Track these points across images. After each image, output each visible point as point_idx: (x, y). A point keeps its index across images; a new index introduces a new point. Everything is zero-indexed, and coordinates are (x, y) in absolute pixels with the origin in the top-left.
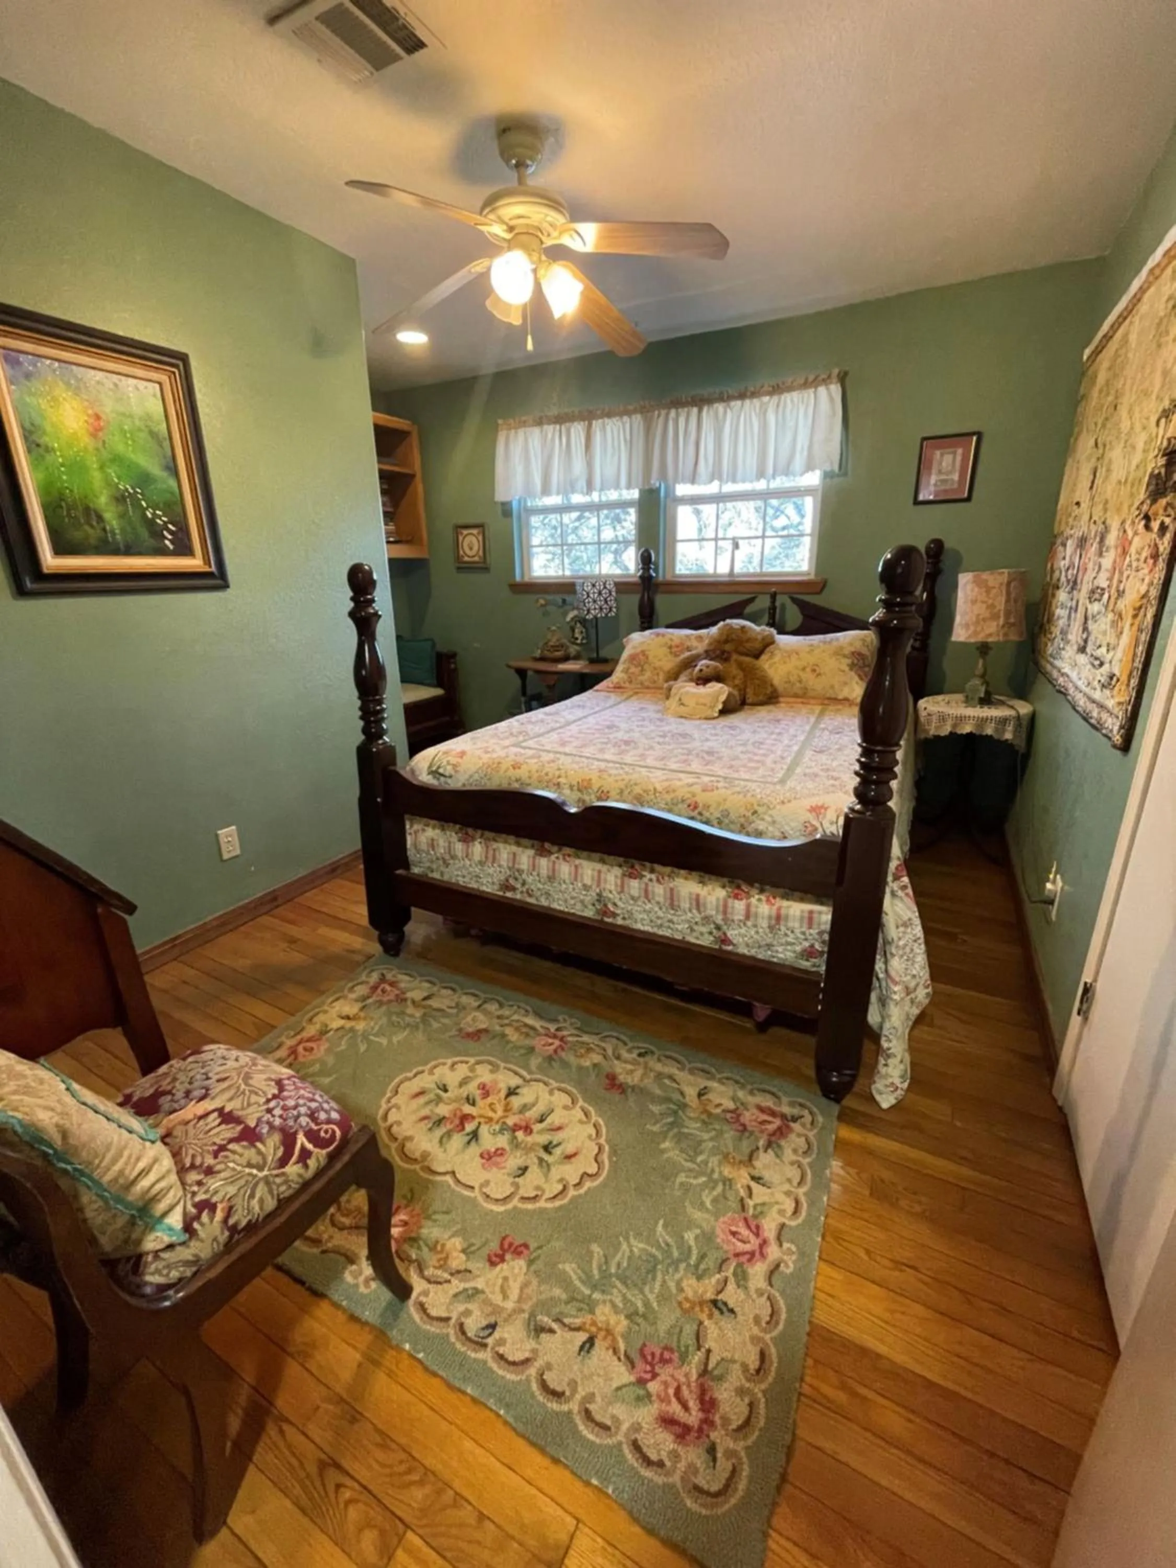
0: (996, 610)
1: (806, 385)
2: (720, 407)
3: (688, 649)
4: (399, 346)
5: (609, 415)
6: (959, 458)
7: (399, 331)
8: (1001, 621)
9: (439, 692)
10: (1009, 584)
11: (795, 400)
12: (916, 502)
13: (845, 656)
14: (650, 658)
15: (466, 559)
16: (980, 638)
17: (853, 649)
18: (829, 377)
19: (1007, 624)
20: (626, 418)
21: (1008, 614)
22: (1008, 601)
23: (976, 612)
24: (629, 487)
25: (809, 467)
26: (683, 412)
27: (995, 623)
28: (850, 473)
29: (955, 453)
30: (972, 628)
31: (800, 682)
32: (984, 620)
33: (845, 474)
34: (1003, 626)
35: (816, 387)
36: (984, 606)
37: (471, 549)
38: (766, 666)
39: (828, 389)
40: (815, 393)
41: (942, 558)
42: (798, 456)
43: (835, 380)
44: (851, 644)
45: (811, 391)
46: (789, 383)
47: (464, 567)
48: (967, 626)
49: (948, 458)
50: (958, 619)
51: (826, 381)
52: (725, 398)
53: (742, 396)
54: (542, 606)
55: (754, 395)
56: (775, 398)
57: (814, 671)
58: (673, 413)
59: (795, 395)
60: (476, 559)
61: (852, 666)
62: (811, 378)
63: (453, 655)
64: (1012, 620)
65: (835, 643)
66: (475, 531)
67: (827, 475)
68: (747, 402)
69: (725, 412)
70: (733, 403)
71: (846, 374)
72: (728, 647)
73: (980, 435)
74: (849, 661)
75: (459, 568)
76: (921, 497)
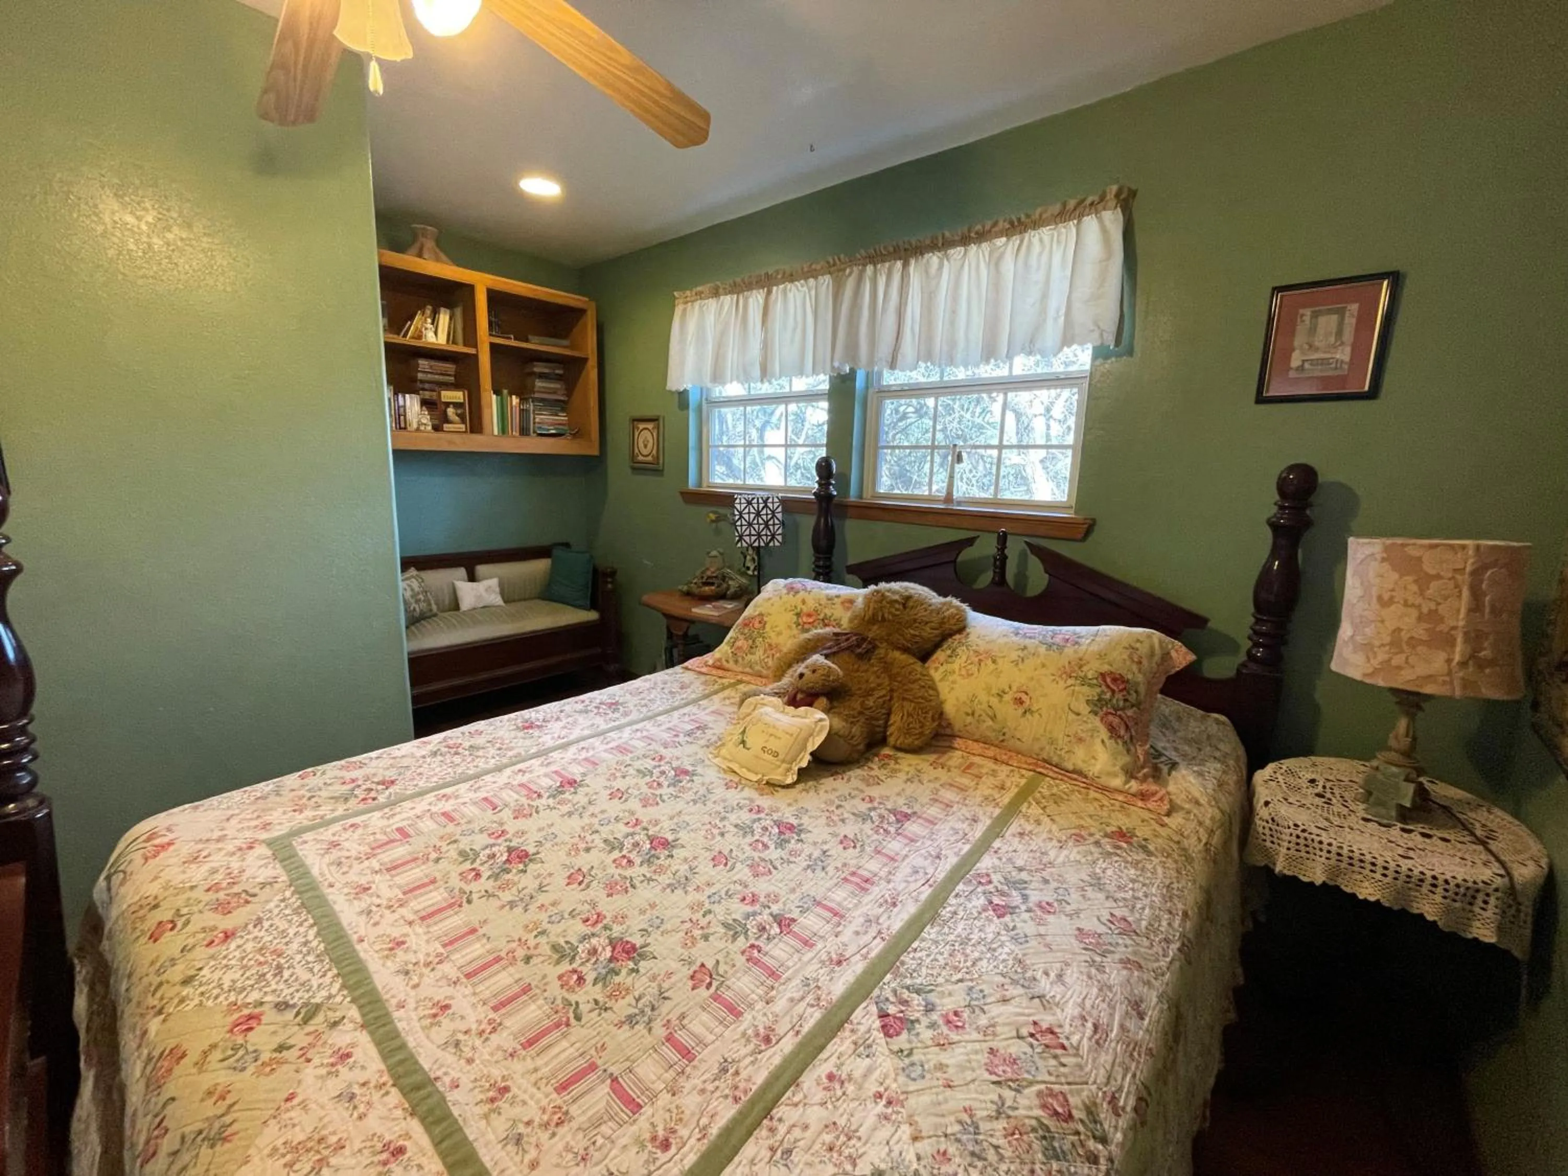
0: (1443, 628)
1: (1063, 216)
2: (933, 259)
3: (825, 622)
4: (522, 197)
5: (791, 278)
6: (1350, 322)
7: (522, 177)
8: (1459, 651)
9: (592, 616)
10: (1477, 573)
11: (1046, 239)
12: (1261, 399)
13: (1084, 681)
14: (768, 627)
15: (640, 458)
16: (1404, 680)
17: (1105, 668)
18: (1102, 198)
19: (1472, 658)
20: (812, 281)
21: (1475, 638)
22: (1476, 607)
23: (1391, 625)
24: (815, 372)
25: (1067, 340)
26: (883, 268)
27: (1442, 656)
28: (1137, 349)
29: (1341, 312)
30: (1382, 656)
31: (994, 718)
32: (1413, 642)
33: (1130, 352)
34: (1463, 664)
35: (1081, 216)
36: (1414, 613)
37: (646, 446)
38: (937, 676)
39: (1101, 221)
40: (1078, 226)
41: (1312, 499)
42: (1050, 323)
43: (1112, 203)
44: (1101, 656)
45: (1072, 224)
46: (1036, 216)
47: (639, 468)
48: (1368, 648)
49: (1328, 322)
50: (1345, 631)
51: (1095, 207)
52: (942, 245)
53: (965, 241)
54: (713, 521)
55: (982, 237)
56: (1016, 240)
57: (1020, 702)
58: (870, 269)
59: (1045, 232)
60: (650, 458)
61: (1097, 705)
62: (1072, 203)
63: (613, 574)
64: (1485, 653)
65: (1069, 651)
66: (650, 426)
67: (1100, 353)
68: (973, 248)
69: (941, 267)
70: (951, 252)
71: (1133, 194)
72: (874, 632)
73: (1396, 279)
74: (1093, 693)
75: (634, 469)
76: (1274, 391)
